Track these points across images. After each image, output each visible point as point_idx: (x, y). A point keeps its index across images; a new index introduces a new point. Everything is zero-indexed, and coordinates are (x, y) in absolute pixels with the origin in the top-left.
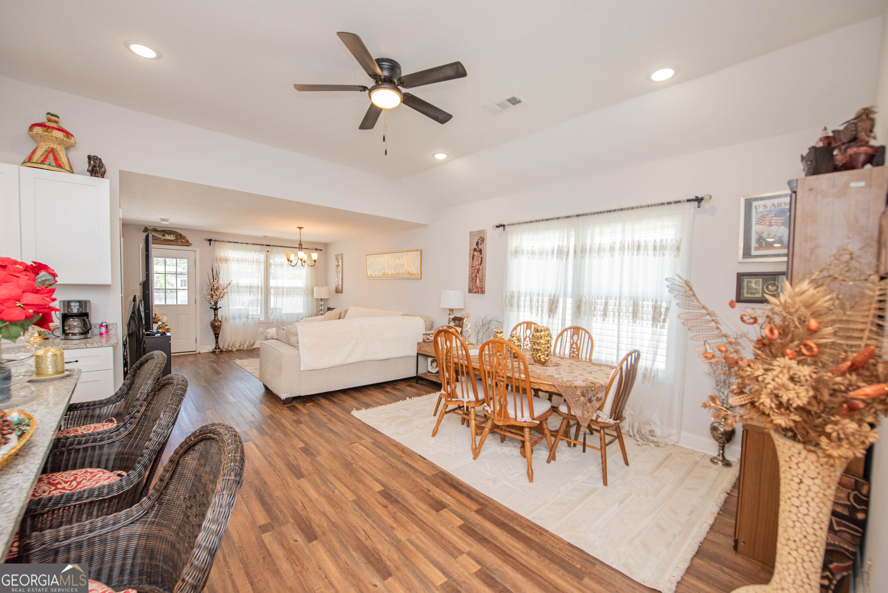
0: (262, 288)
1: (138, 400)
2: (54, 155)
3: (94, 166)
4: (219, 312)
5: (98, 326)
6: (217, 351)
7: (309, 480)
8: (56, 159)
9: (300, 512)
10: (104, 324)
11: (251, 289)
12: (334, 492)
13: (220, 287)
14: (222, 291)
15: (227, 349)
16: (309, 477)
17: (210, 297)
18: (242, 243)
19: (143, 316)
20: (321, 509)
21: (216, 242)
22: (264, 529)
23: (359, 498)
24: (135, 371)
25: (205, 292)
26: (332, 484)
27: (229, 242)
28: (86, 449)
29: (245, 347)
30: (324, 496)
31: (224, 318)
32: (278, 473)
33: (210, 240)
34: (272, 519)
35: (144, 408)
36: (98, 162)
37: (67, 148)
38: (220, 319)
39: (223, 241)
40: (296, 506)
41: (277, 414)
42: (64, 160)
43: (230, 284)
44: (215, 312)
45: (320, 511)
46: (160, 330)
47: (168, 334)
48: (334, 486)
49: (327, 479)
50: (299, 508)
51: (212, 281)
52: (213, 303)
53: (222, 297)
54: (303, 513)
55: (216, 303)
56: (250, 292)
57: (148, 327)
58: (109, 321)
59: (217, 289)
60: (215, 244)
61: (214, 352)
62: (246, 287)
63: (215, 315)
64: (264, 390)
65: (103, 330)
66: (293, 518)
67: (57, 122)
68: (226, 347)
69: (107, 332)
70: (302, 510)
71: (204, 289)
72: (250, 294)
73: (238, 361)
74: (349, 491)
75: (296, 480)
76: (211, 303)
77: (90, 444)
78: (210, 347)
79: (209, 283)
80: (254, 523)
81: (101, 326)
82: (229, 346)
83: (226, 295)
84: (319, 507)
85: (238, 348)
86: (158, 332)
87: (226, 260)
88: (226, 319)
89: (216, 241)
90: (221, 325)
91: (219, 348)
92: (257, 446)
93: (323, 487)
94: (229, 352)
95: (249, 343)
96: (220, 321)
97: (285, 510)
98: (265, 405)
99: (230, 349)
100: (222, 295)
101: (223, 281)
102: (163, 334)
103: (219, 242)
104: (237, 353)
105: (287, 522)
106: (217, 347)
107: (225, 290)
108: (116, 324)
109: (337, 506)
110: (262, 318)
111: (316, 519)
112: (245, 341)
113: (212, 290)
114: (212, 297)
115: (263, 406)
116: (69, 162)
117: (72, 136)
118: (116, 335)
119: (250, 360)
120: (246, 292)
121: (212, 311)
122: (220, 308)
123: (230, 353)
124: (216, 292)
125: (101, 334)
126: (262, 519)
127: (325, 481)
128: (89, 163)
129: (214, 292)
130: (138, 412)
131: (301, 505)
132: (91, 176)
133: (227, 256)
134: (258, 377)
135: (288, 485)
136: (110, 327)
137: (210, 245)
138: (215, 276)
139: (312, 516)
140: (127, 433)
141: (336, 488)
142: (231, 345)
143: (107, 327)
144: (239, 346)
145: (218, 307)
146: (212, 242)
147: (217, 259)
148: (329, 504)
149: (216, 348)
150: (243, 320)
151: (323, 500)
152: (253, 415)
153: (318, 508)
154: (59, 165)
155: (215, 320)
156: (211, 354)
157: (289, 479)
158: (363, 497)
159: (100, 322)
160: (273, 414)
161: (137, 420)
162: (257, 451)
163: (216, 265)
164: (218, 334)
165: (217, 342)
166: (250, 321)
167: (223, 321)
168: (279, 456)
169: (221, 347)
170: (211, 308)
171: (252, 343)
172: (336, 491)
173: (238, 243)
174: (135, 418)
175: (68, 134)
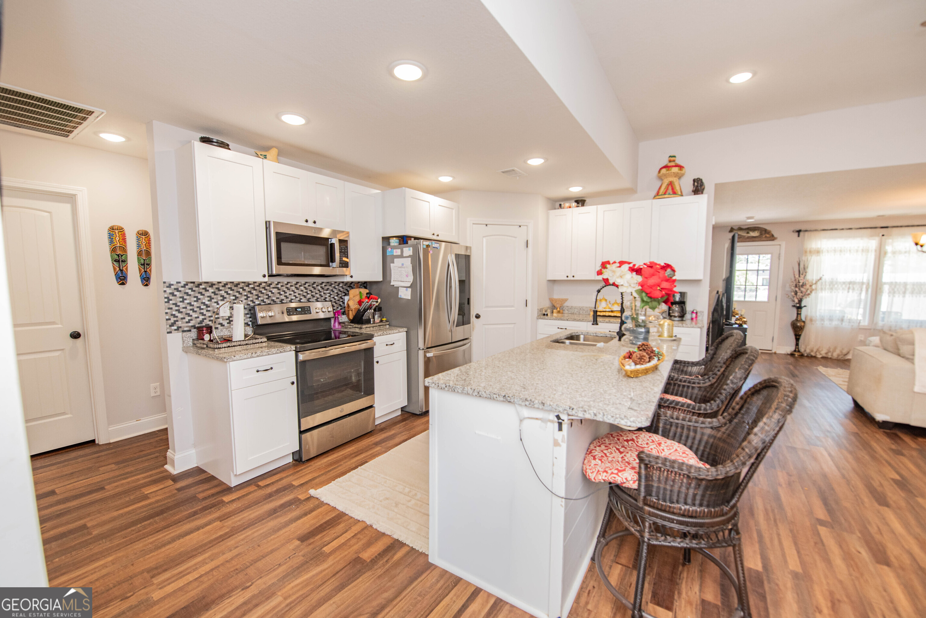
0: (868, 284)
1: (719, 362)
2: (672, 186)
3: (697, 186)
4: (804, 311)
5: (690, 312)
6: (797, 354)
7: (896, 513)
8: (673, 189)
9: (873, 534)
10: (695, 311)
11: (850, 285)
13: (807, 283)
14: (810, 288)
15: (809, 353)
16: (898, 511)
17: (793, 294)
18: (843, 229)
19: (725, 307)
20: (906, 547)
21: (806, 233)
22: (822, 523)
24: (718, 345)
25: (788, 289)
27: (824, 230)
28: (684, 386)
29: (835, 355)
30: (916, 538)
31: (808, 318)
32: (852, 488)
33: (799, 232)
34: (833, 520)
35: (722, 369)
36: (700, 182)
37: (680, 178)
38: (803, 319)
39: (816, 230)
40: (868, 526)
41: (866, 435)
42: (677, 188)
43: (820, 279)
44: (798, 311)
45: (904, 547)
46: (738, 322)
47: (745, 326)
50: (873, 530)
51: (797, 276)
52: (796, 301)
53: (809, 294)
54: (876, 536)
55: (800, 301)
56: (849, 288)
57: (728, 317)
58: (698, 309)
59: (802, 286)
60: (804, 235)
61: (792, 355)
62: (844, 283)
63: (798, 314)
64: (852, 405)
65: (694, 315)
66: (860, 532)
67: (674, 161)
68: (808, 351)
69: (696, 317)
70: (876, 533)
71: (788, 285)
72: (848, 292)
73: (821, 369)
76: (794, 301)
77: (686, 384)
78: (790, 348)
79: (793, 279)
80: (811, 512)
81: (693, 312)
82: (812, 351)
83: (813, 292)
85: (824, 355)
86: (736, 323)
87: (818, 252)
88: (811, 320)
89: (806, 231)
90: (804, 326)
91: (799, 351)
92: (830, 455)
94: (811, 357)
95: (841, 352)
96: (804, 322)
97: (852, 522)
98: (850, 420)
99: (813, 354)
100: (809, 292)
101: (811, 276)
102: (740, 325)
103: (809, 233)
104: (823, 361)
105: (852, 533)
106: (797, 350)
107: (814, 287)
108: (703, 312)
110: (865, 323)
111: (894, 550)
112: (835, 349)
113: (796, 286)
114: (796, 293)
115: (847, 421)
116: (681, 189)
117: (683, 167)
118: (702, 321)
119: (840, 371)
120: (843, 289)
121: (795, 310)
122: (805, 306)
123: (814, 359)
124: (802, 289)
125: (692, 319)
126: (821, 514)
128: (694, 185)
129: (799, 289)
130: (719, 371)
131: (876, 527)
132: (695, 194)
133: (819, 247)
134: (846, 390)
135: (863, 504)
136: (699, 314)
137: (799, 236)
138: (801, 270)
139: (890, 545)
140: (709, 383)
142: (815, 350)
143: (696, 313)
144: (826, 353)
145: (803, 305)
146: (801, 234)
147: (806, 252)
149: (795, 351)
150: (835, 323)
152: (831, 426)
153: (901, 543)
154: (674, 193)
155: (797, 320)
156: (789, 356)
157: (866, 500)
159: (692, 310)
160: (859, 432)
161: (717, 377)
162: (829, 459)
163: (804, 258)
164: (800, 335)
165: (797, 344)
166: (845, 325)
167: (807, 322)
168: (857, 474)
169: (802, 350)
170: (794, 306)
171: (845, 352)
173: (836, 229)
174: (716, 375)
175: (681, 167)
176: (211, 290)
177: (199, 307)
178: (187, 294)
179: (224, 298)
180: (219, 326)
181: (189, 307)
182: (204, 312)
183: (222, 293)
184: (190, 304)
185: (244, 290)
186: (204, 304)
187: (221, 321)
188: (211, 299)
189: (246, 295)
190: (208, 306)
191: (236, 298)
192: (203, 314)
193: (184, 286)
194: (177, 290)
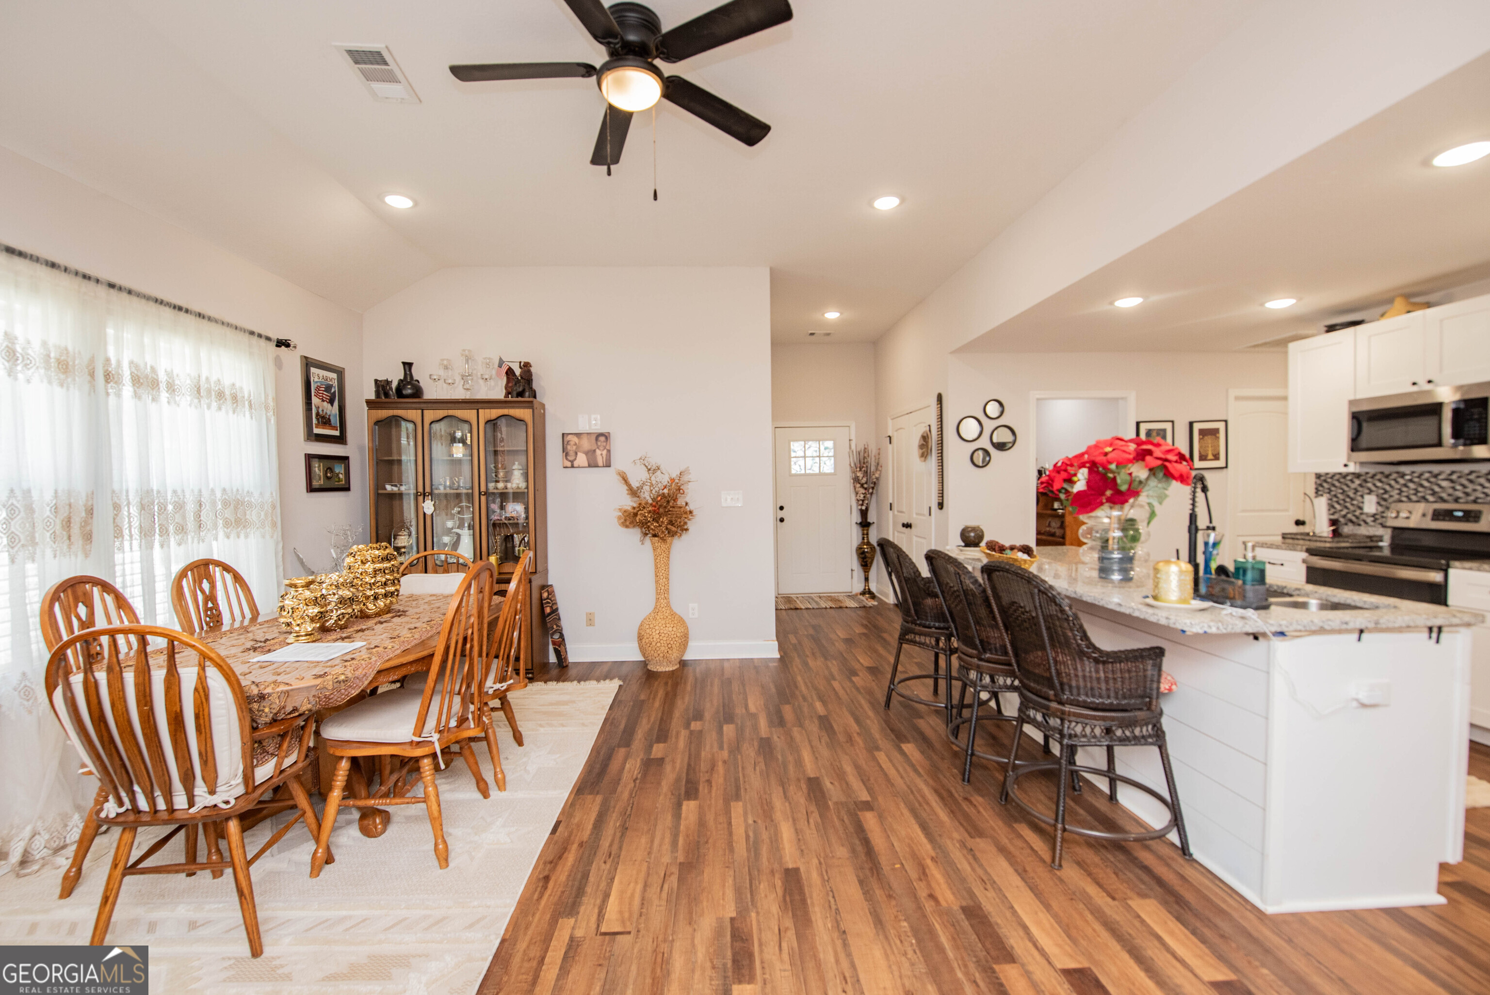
7: (780, 860)
9: (816, 810)
12: (755, 822)
16: (776, 866)
20: (787, 804)
22: (867, 806)
23: (727, 802)
26: (747, 837)
30: (772, 821)
34: (857, 815)
40: (819, 820)
45: (790, 803)
48: (746, 832)
49: (748, 850)
50: (815, 816)
54: (813, 808)
66: (828, 807)
70: (812, 812)
74: (733, 815)
75: (802, 870)
80: (881, 817)
84: (788, 808)
93: (765, 835)
97: (836, 819)
105: (836, 803)
109: (765, 802)
111: (800, 797)
126: (870, 820)
127: (754, 847)
131: (811, 821)
135: (820, 863)
139: (802, 801)
141: (747, 826)
148: (772, 808)
151: (778, 815)
153: (791, 808)
158: (721, 801)
172: (750, 821)
176: (1357, 482)
177: (1344, 500)
178: (1334, 485)
179: (1370, 492)
180: (1362, 523)
181: (1335, 499)
182: (1348, 505)
183: (1370, 485)
184: (1335, 496)
185: (1397, 482)
186: (1348, 496)
187: (1364, 517)
188: (1356, 491)
189: (1399, 489)
190: (1352, 499)
191: (1386, 492)
192: (1346, 507)
193: (1332, 478)
194: (1325, 481)
